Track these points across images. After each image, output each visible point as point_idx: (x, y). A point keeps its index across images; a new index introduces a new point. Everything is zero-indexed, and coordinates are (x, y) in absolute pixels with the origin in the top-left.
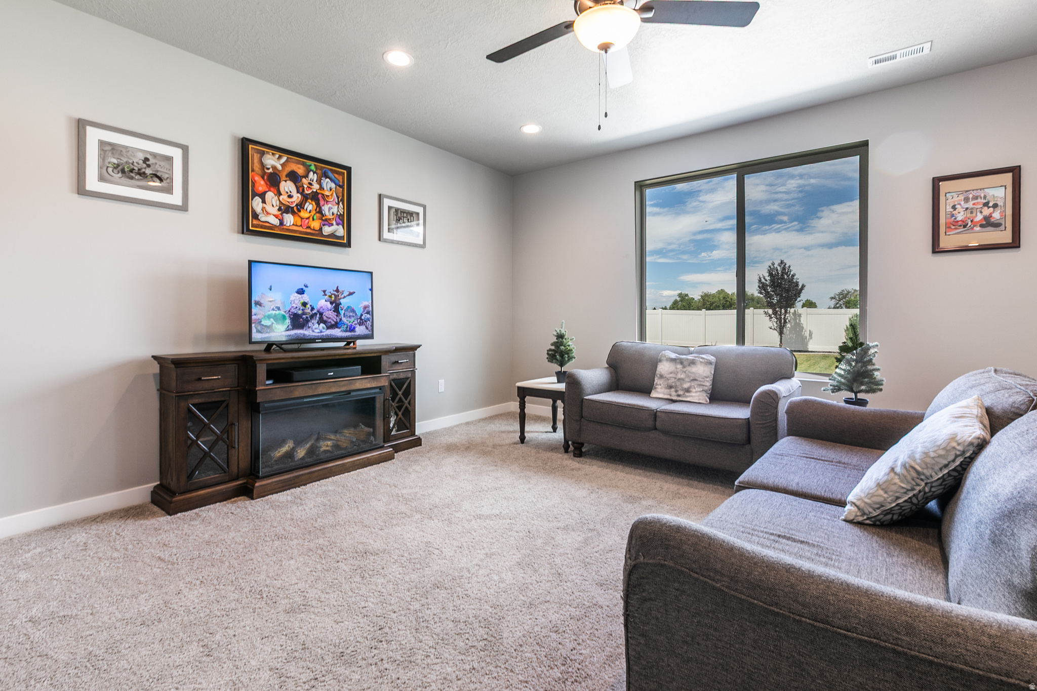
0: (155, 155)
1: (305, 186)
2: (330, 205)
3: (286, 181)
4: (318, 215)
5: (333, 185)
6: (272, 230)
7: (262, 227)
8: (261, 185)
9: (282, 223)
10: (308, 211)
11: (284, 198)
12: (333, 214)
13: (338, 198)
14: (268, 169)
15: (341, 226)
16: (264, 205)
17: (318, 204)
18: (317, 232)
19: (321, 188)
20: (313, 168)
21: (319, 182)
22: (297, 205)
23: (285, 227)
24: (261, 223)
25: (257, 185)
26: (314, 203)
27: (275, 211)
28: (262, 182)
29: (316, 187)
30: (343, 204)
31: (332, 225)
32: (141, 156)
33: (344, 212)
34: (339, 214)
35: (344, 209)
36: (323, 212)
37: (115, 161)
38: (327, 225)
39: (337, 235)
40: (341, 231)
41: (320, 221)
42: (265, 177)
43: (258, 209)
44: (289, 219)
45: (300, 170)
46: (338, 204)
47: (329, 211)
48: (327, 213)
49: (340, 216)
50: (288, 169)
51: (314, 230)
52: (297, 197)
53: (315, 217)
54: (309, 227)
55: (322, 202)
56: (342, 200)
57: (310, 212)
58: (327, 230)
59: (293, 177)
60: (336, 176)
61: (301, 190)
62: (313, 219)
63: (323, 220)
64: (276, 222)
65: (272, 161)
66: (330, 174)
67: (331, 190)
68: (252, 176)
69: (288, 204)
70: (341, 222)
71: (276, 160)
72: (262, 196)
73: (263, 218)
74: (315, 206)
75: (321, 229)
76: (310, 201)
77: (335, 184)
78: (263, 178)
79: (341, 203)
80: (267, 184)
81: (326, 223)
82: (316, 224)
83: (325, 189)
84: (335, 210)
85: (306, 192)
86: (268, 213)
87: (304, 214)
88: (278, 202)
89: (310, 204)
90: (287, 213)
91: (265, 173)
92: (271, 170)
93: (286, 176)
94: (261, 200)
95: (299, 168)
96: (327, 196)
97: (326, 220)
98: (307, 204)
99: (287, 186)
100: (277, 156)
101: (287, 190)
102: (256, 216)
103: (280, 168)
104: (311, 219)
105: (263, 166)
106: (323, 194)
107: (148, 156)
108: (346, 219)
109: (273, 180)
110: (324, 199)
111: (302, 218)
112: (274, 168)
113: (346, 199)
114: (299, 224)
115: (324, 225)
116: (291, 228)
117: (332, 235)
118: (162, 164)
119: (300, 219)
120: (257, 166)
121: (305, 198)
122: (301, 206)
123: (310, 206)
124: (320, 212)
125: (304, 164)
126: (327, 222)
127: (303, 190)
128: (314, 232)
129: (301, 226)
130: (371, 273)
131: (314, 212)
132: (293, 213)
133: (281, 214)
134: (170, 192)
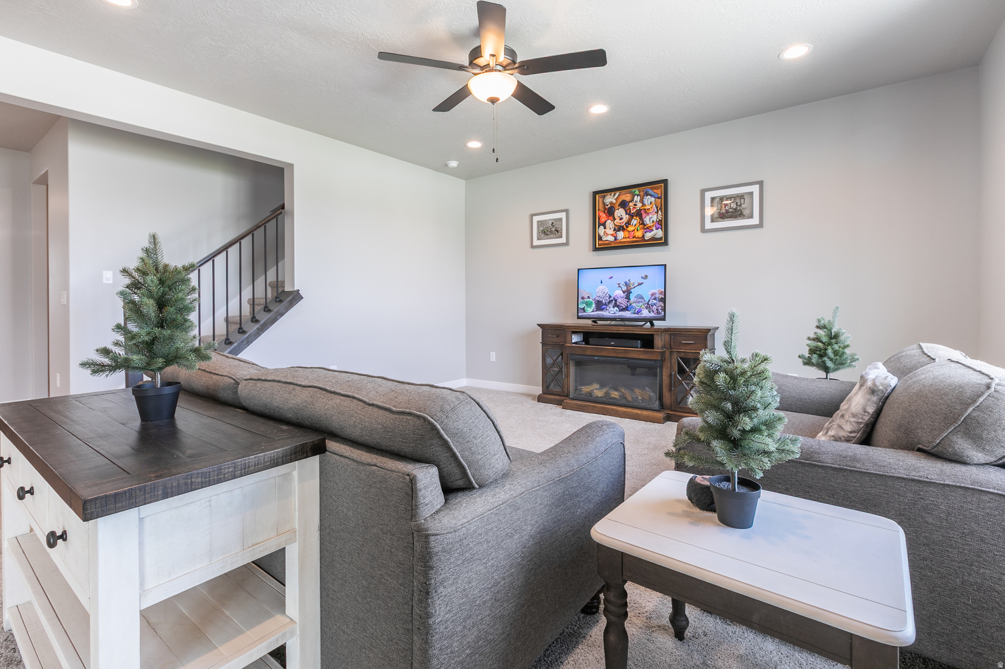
0: (555, 220)
1: (631, 208)
2: (650, 216)
3: (618, 209)
4: (641, 226)
5: (653, 199)
6: (610, 245)
7: (604, 244)
8: (603, 217)
9: (616, 239)
10: (634, 225)
11: (617, 221)
12: (653, 222)
13: (657, 207)
14: (607, 205)
15: (660, 230)
16: (605, 230)
17: (641, 218)
18: (640, 239)
19: (644, 205)
20: (637, 192)
21: (642, 201)
22: (626, 224)
23: (618, 241)
24: (603, 242)
25: (601, 218)
26: (638, 218)
27: (611, 232)
28: (604, 215)
29: (639, 205)
30: (661, 212)
31: (653, 230)
32: (551, 222)
33: (662, 218)
34: (658, 220)
35: (662, 215)
36: (645, 223)
37: (542, 229)
38: (648, 231)
39: (659, 237)
40: (660, 233)
41: (643, 230)
42: (606, 212)
43: (602, 234)
44: (621, 235)
46: (657, 212)
47: (650, 220)
48: (648, 223)
49: (659, 222)
50: (620, 200)
51: (638, 238)
52: (626, 217)
53: (639, 229)
54: (634, 237)
55: (644, 216)
56: (661, 209)
57: (635, 226)
58: (648, 235)
59: (624, 205)
60: (655, 191)
61: (628, 211)
62: (637, 230)
63: (645, 229)
64: (612, 239)
65: (610, 199)
66: (651, 192)
67: (651, 204)
68: (599, 214)
69: (620, 224)
70: (660, 226)
71: (612, 198)
72: (604, 225)
73: (604, 239)
74: (639, 220)
75: (643, 236)
76: (635, 217)
77: (655, 198)
78: (604, 212)
79: (659, 212)
80: (607, 215)
81: (648, 230)
82: (639, 234)
83: (647, 204)
84: (655, 218)
85: (632, 212)
86: (607, 235)
87: (630, 228)
88: (613, 225)
89: (635, 219)
90: (619, 231)
91: (606, 208)
92: (609, 206)
93: (619, 206)
94: (603, 227)
95: (627, 197)
96: (648, 209)
97: (647, 228)
98: (633, 220)
99: (620, 212)
100: (613, 194)
101: (619, 215)
102: (600, 238)
103: (614, 201)
104: (636, 230)
105: (604, 204)
106: (645, 209)
107: (553, 221)
108: (664, 224)
109: (610, 212)
110: (646, 212)
111: (629, 232)
112: (611, 203)
113: (664, 208)
114: (627, 236)
115: (645, 232)
116: (622, 241)
117: (653, 239)
118: (558, 223)
119: (628, 233)
120: (601, 205)
121: (632, 216)
122: (628, 223)
123: (635, 221)
124: (643, 224)
125: (630, 193)
126: (649, 229)
127: (630, 211)
128: (638, 239)
129: (629, 237)
131: (638, 225)
132: (623, 230)
133: (616, 233)
134: (561, 237)
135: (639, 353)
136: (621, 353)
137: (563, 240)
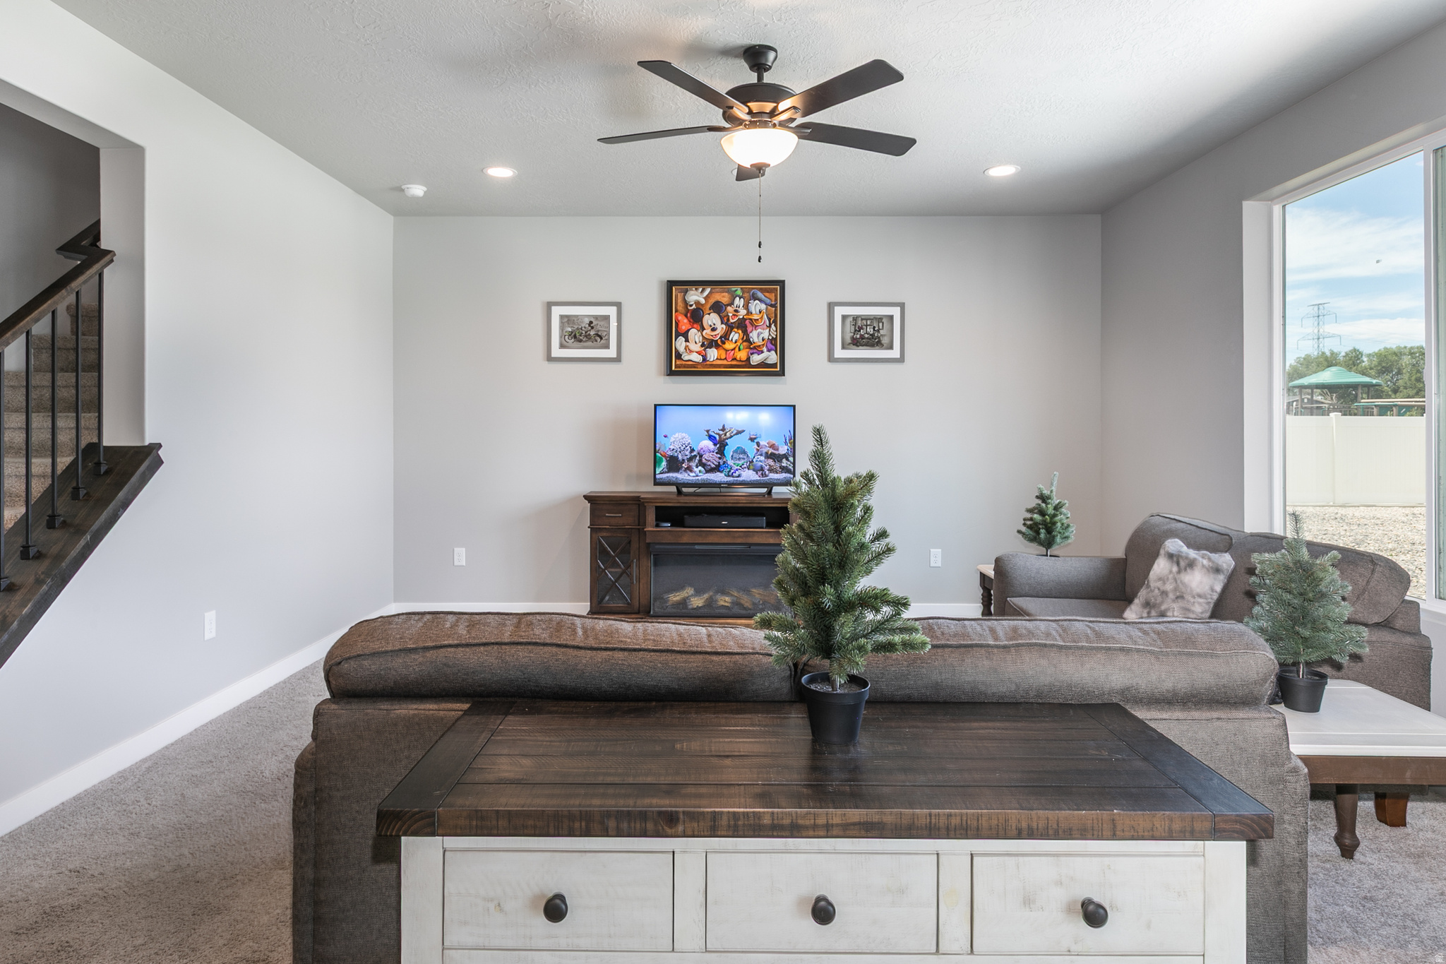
0: (596, 317)
1: (730, 315)
2: (759, 330)
3: (709, 314)
4: (745, 344)
5: (763, 306)
6: (695, 367)
7: (685, 366)
8: (684, 323)
9: (705, 359)
10: (734, 341)
11: (707, 332)
12: (763, 340)
13: (769, 320)
14: (691, 306)
15: (773, 352)
16: (688, 344)
17: (745, 332)
18: (744, 363)
19: (749, 313)
20: (739, 292)
21: (746, 306)
22: (721, 337)
23: (708, 363)
24: (684, 363)
25: (680, 325)
26: (740, 332)
27: (698, 348)
28: (686, 321)
29: (743, 312)
30: (776, 326)
31: (762, 352)
32: (587, 321)
33: (776, 335)
34: (770, 338)
35: (776, 331)
36: (751, 340)
37: (570, 329)
38: (756, 353)
39: (771, 363)
40: (773, 357)
41: (748, 350)
42: (689, 315)
43: (681, 349)
44: (713, 354)
45: (724, 298)
46: (770, 326)
47: (758, 337)
48: (756, 340)
49: (773, 341)
50: (712, 301)
51: (740, 361)
52: (721, 328)
53: (741, 347)
54: (735, 359)
55: (749, 329)
56: (775, 322)
57: (736, 342)
58: (756, 359)
59: (718, 308)
60: (767, 294)
61: (725, 319)
62: (739, 350)
63: (751, 349)
64: (698, 358)
65: (695, 297)
66: (760, 295)
67: (760, 312)
68: (676, 317)
69: (712, 337)
70: (774, 347)
71: (699, 294)
72: (685, 335)
73: (686, 357)
74: (742, 335)
75: (748, 359)
76: (736, 330)
77: (766, 304)
78: (686, 316)
79: (773, 326)
80: (690, 321)
81: (755, 351)
82: (742, 355)
83: (754, 312)
84: (766, 334)
85: (732, 321)
86: (691, 351)
87: (728, 346)
88: (701, 338)
89: (736, 333)
90: (710, 348)
91: (689, 310)
92: (694, 307)
93: (710, 309)
94: (684, 339)
95: (723, 297)
96: (756, 320)
97: (755, 348)
98: (733, 333)
99: (711, 319)
100: (701, 289)
101: (710, 323)
102: (679, 356)
103: (703, 301)
104: (737, 349)
105: (686, 303)
106: (751, 319)
107: (592, 320)
108: (779, 343)
109: (696, 316)
110: (752, 324)
111: (727, 351)
112: (697, 303)
113: (778, 319)
114: (723, 357)
115: (752, 354)
116: (714, 363)
117: (763, 364)
118: (602, 323)
119: (724, 352)
120: (680, 304)
121: (730, 328)
122: (725, 337)
123: (735, 336)
124: (748, 340)
125: (728, 291)
126: (757, 350)
127: (728, 320)
128: (740, 363)
129: (726, 358)
130: (794, 406)
131: (741, 341)
132: (717, 346)
133: (704, 350)
134: (607, 347)
135: (768, 535)
136: (739, 537)
137: (611, 352)
